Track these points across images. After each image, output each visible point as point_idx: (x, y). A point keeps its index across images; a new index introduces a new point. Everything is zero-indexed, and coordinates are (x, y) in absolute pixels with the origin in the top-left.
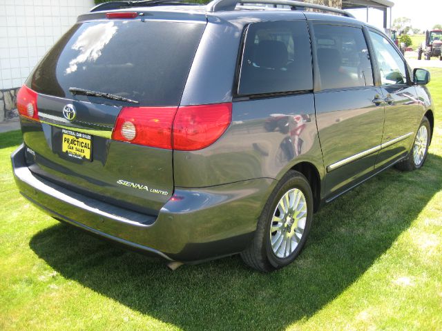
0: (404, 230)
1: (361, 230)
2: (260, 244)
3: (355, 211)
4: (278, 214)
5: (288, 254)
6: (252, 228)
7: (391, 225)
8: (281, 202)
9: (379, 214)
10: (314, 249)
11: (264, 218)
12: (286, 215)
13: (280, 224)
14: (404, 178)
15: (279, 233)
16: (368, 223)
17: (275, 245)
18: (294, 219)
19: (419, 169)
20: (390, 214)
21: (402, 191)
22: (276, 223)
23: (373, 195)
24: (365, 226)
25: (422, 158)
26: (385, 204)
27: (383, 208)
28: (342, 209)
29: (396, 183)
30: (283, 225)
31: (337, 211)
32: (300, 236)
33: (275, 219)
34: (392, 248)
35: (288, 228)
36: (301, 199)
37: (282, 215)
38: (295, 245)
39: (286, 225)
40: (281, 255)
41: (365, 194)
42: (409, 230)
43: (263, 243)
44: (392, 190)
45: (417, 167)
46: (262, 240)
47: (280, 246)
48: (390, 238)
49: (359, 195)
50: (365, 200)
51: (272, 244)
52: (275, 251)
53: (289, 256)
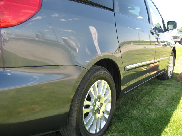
0: (174, 110)
1: (147, 111)
2: (74, 123)
3: (141, 101)
4: (89, 99)
5: (98, 131)
6: (66, 109)
7: (165, 107)
8: (91, 89)
9: (156, 101)
10: (117, 126)
11: (77, 101)
12: (96, 100)
13: (92, 107)
14: (164, 83)
15: (91, 114)
16: (151, 107)
17: (87, 124)
18: (102, 104)
19: (171, 79)
20: (163, 101)
21: (165, 89)
22: (87, 106)
23: (150, 91)
24: (149, 109)
25: (171, 73)
26: (158, 96)
27: (158, 98)
28: (133, 99)
29: (160, 85)
30: (94, 108)
31: (130, 101)
32: (107, 116)
33: (86, 102)
34: (170, 123)
35: (98, 111)
36: (107, 89)
37: (93, 100)
38: (103, 124)
39: (96, 108)
40: (93, 132)
41: (145, 91)
42: (177, 110)
43: (77, 122)
44: (159, 89)
45: (169, 78)
46: (75, 120)
47: (92, 125)
48: (167, 116)
49: (141, 92)
50: (146, 94)
51: (85, 123)
52: (87, 128)
53: (100, 132)
